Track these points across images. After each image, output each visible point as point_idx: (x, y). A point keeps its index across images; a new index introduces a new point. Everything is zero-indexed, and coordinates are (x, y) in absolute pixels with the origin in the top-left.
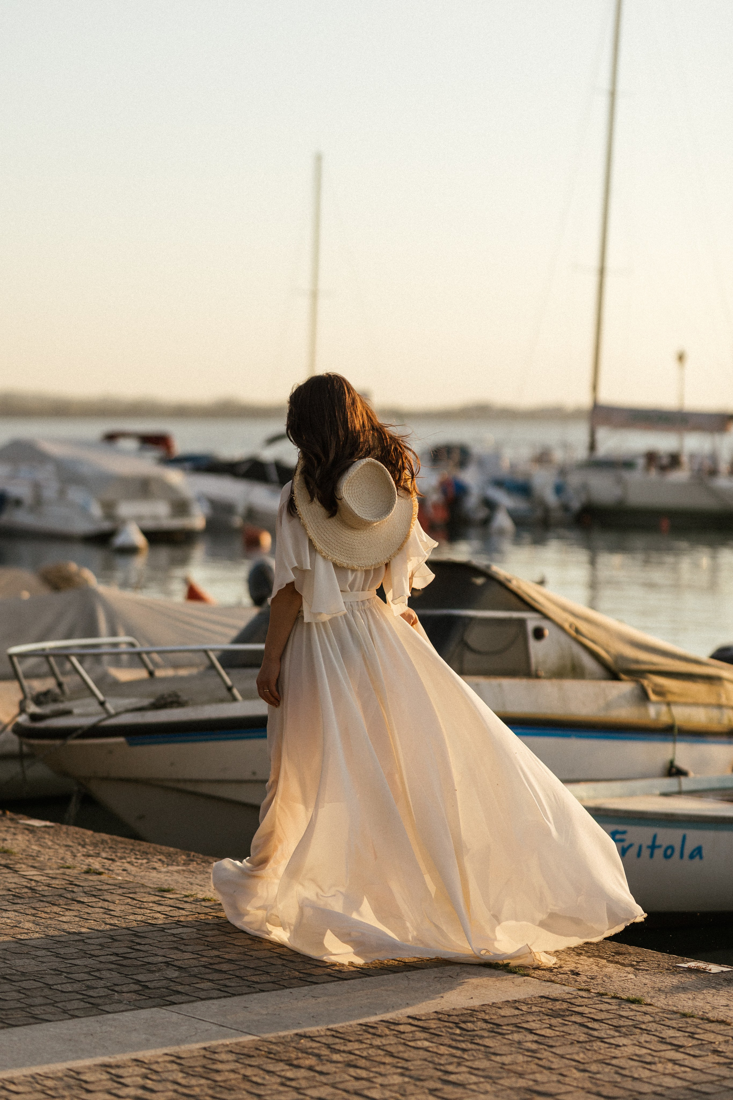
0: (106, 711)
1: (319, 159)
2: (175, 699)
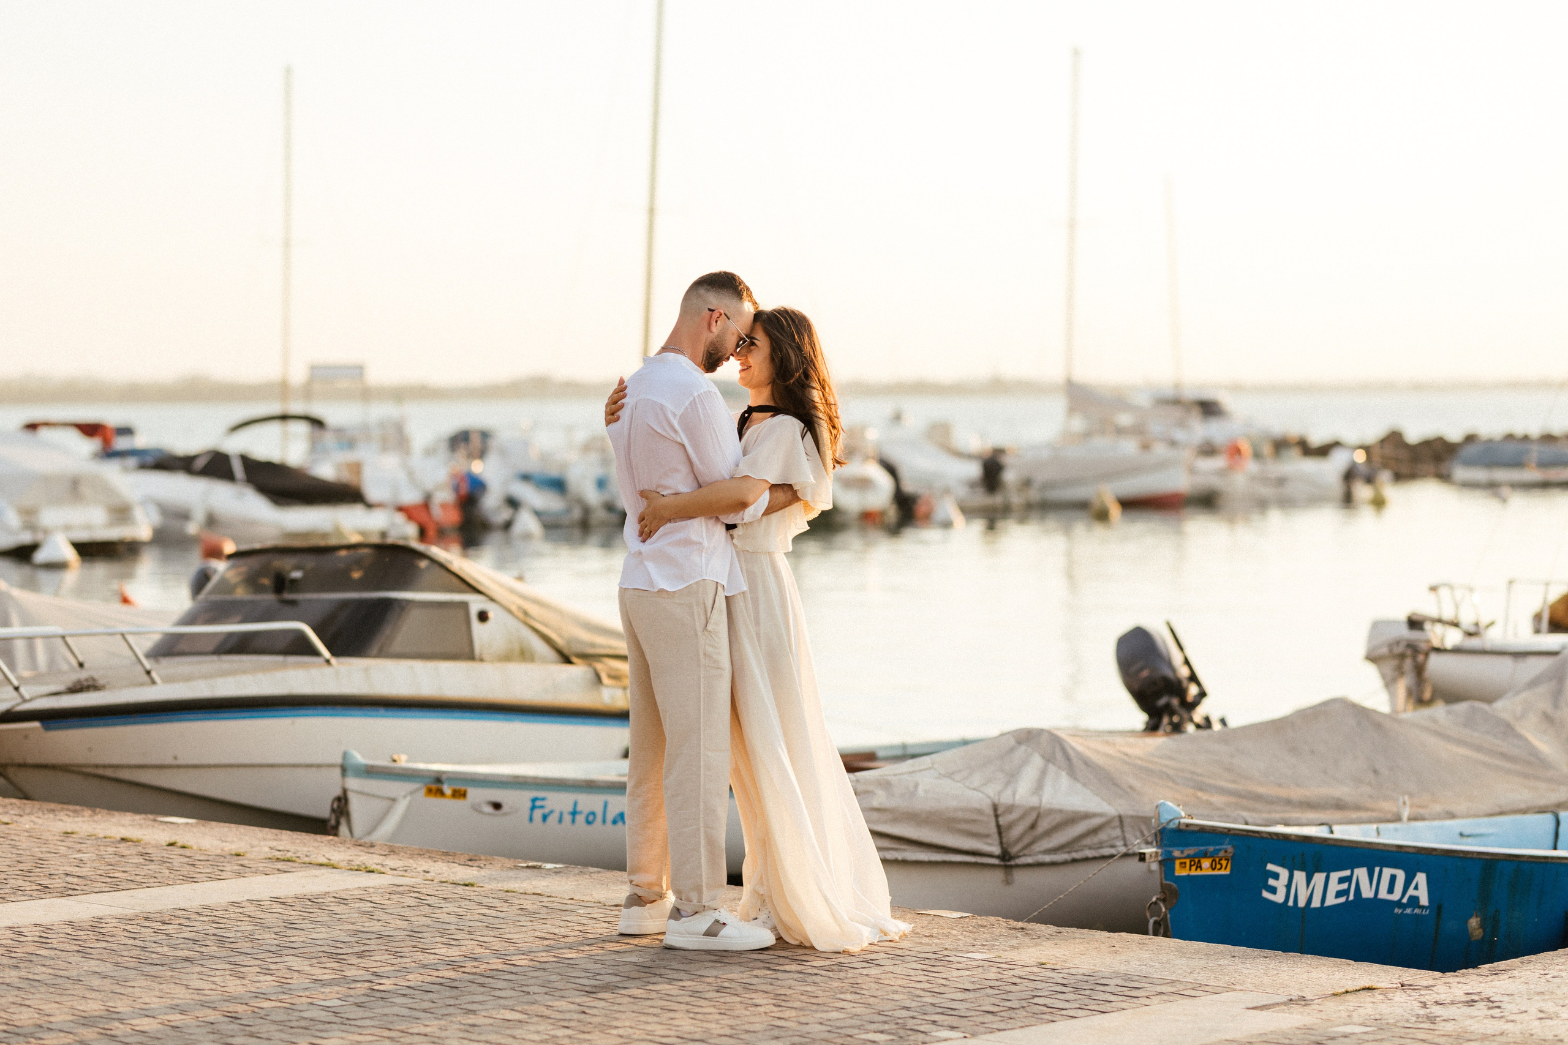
0: (22, 696)
1: (288, 71)
2: (90, 683)
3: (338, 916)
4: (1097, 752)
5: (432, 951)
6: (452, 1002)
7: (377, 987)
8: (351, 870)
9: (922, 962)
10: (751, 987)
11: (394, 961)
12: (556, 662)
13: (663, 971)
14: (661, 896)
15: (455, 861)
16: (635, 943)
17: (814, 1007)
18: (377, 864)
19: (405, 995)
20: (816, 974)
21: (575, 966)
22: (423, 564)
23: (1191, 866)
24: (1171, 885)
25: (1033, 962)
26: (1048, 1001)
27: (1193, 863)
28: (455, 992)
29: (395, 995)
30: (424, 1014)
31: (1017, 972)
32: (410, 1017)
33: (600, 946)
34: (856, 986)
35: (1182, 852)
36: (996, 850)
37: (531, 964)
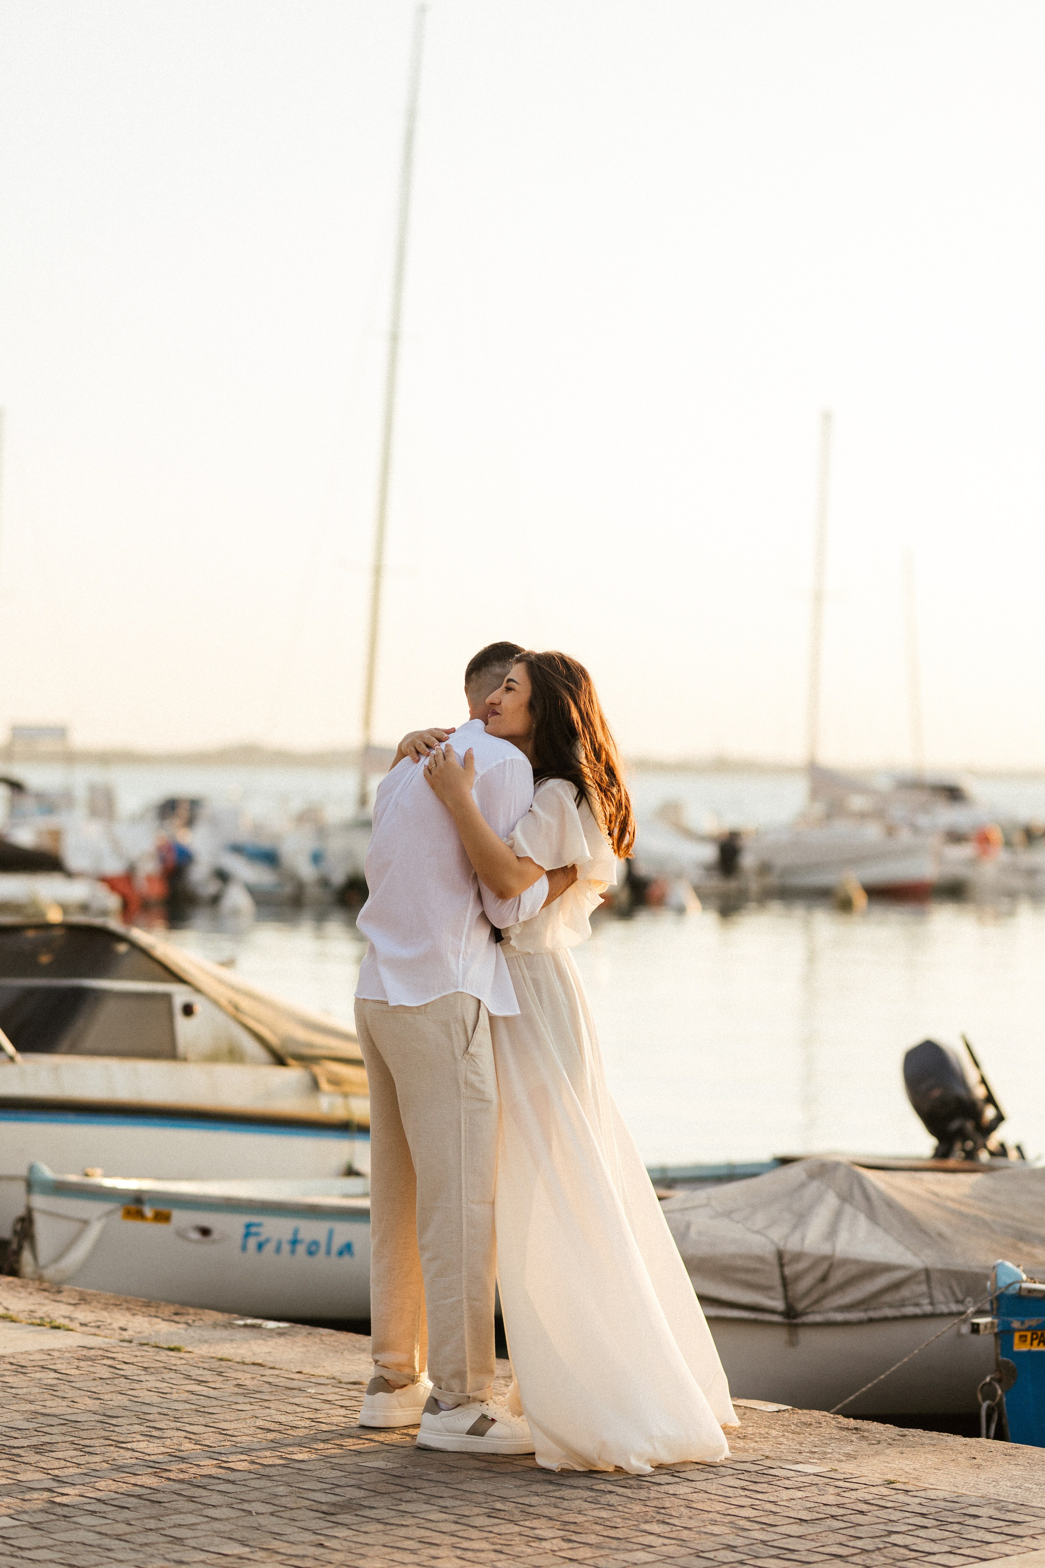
3: (13, 1391)
4: (901, 1191)
5: (129, 1446)
6: (152, 1524)
7: (58, 1500)
8: (32, 1324)
9: (740, 1476)
10: (531, 1510)
11: (82, 1460)
12: (270, 1064)
13: (418, 1483)
14: (414, 1380)
15: (159, 1315)
16: (381, 1439)
17: (614, 1544)
18: (65, 1317)
19: (93, 1513)
20: (611, 1492)
21: (307, 1473)
22: (122, 948)
23: (1032, 1340)
24: (1008, 1363)
25: (876, 1479)
26: (909, 1540)
27: (1035, 1336)
28: (156, 1510)
29: (82, 1512)
30: (117, 1542)
31: (860, 1494)
32: (99, 1546)
33: (338, 1442)
34: (662, 1511)
35: (1022, 1323)
36: (779, 1304)
37: (252, 1467)
